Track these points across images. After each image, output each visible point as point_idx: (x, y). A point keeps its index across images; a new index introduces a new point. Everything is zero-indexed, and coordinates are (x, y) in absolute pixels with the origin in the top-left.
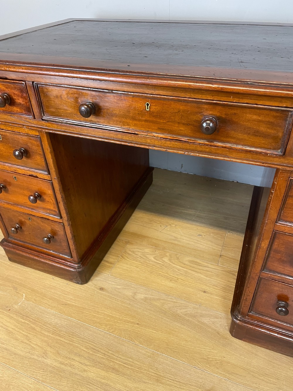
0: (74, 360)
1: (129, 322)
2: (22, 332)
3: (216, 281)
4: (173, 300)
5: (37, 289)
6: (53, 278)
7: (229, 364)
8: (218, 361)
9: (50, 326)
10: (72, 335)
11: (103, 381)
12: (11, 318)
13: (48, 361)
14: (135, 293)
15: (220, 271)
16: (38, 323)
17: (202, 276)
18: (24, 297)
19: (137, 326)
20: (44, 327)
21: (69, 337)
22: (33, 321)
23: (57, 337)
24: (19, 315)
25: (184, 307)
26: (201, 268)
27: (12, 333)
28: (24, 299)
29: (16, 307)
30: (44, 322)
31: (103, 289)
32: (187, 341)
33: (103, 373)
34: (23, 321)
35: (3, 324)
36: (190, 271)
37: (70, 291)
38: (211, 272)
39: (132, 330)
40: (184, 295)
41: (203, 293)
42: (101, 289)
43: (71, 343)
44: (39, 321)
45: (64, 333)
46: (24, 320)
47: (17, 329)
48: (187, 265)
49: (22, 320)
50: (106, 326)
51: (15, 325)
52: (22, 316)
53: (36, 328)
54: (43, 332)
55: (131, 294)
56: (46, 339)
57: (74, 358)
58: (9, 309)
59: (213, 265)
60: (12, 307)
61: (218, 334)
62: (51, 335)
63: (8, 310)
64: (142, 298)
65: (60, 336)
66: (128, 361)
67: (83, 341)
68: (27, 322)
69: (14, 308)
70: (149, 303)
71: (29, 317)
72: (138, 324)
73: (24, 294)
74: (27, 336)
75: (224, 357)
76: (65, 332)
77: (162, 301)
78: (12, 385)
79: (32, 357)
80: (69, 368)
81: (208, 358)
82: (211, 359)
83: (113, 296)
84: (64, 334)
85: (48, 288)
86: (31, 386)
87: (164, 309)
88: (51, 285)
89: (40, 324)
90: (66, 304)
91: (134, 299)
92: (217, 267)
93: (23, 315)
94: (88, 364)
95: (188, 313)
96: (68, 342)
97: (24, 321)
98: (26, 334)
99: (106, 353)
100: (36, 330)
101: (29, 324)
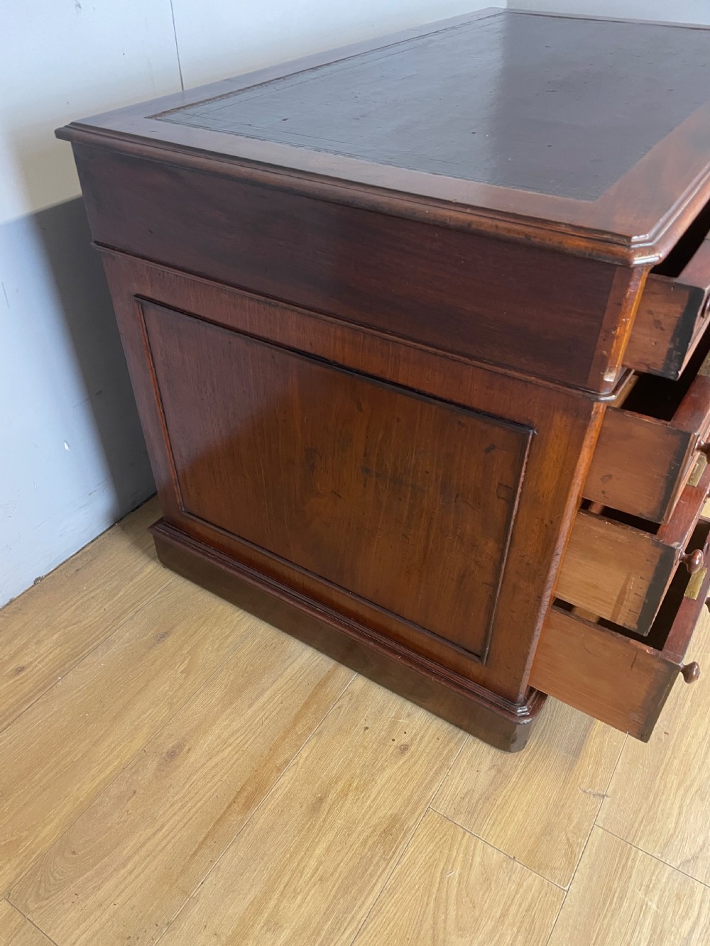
12: (685, 727)
24: (675, 713)
34: (689, 703)
35: (703, 740)
49: (687, 706)
52: (677, 708)
58: (663, 736)
63: (666, 735)
68: (690, 698)
71: (679, 694)
84: (705, 633)
93: (675, 704)
100: (706, 679)
101: (694, 692)
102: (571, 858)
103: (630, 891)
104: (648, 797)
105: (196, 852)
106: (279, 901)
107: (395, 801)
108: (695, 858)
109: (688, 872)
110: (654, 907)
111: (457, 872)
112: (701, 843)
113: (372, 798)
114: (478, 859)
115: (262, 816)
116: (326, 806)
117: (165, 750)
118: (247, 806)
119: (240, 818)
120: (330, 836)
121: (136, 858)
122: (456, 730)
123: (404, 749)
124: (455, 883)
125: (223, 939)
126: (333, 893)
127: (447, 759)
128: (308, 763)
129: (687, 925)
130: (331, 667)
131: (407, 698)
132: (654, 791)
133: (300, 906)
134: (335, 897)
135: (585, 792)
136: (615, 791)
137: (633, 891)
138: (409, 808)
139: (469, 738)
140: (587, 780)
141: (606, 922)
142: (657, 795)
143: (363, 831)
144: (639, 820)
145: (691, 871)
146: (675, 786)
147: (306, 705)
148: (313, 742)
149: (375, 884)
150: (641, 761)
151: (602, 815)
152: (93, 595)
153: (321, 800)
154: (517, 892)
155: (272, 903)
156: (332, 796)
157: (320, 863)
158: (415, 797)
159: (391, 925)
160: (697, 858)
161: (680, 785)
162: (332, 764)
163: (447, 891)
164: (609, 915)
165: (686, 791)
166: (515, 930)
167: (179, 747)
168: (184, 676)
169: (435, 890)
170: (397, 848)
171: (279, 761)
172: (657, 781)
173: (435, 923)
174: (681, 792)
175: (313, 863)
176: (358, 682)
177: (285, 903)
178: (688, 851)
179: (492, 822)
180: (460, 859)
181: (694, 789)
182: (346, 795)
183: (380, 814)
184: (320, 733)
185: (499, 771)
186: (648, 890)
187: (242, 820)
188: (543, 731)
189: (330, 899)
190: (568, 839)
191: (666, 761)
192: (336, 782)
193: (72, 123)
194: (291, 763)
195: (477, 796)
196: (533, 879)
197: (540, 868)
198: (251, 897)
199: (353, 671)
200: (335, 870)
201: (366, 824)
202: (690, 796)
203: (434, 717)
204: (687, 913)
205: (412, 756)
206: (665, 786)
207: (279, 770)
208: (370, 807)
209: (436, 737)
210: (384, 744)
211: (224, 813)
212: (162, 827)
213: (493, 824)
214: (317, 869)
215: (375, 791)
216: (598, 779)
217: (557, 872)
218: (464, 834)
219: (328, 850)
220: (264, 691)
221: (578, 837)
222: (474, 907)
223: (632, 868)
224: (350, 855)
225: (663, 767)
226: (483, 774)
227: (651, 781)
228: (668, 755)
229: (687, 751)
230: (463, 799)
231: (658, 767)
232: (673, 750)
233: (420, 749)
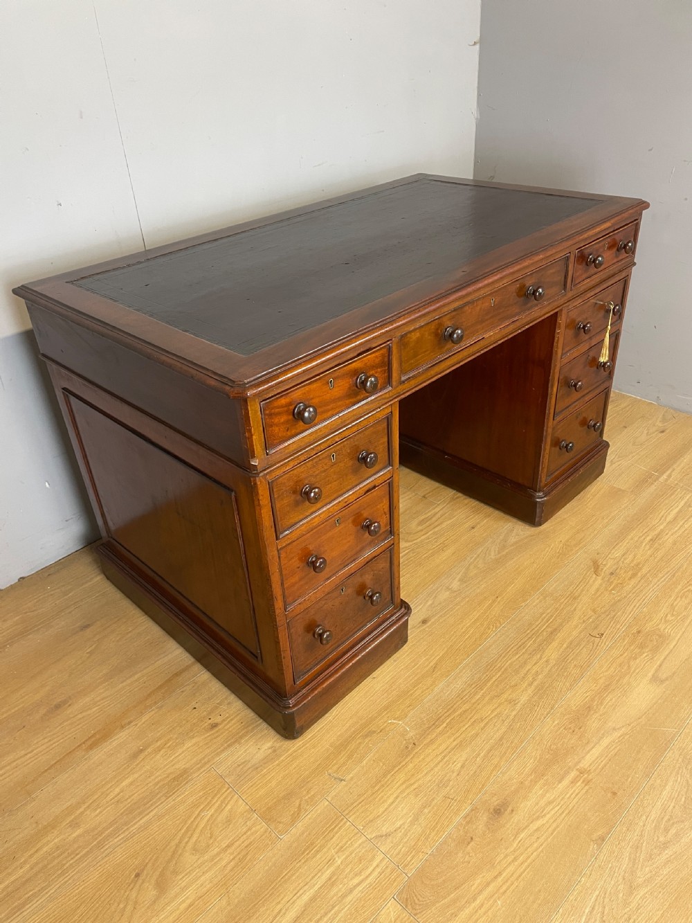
0: (529, 669)
1: (491, 605)
2: (464, 729)
3: (459, 514)
4: (474, 557)
5: (387, 702)
6: (374, 678)
7: (570, 540)
8: (564, 547)
9: (467, 691)
10: (491, 667)
11: (565, 645)
12: (432, 742)
13: (524, 699)
14: (448, 589)
15: (448, 506)
16: (455, 706)
17: (449, 522)
18: (394, 721)
19: (499, 599)
20: (466, 699)
21: (493, 671)
22: (451, 712)
23: (489, 685)
24: (429, 731)
25: (488, 551)
26: (434, 519)
27: (462, 741)
28: (400, 722)
29: (411, 734)
30: (457, 697)
31: (426, 621)
32: (533, 562)
33: (555, 644)
34: (445, 725)
35: (440, 753)
36: (436, 529)
37: (410, 659)
38: (446, 513)
39: (504, 605)
40: (471, 545)
41: (475, 530)
42: (424, 622)
43: (503, 669)
44: (452, 705)
46: (443, 724)
47: (458, 735)
49: (442, 727)
50: (489, 629)
51: (449, 737)
52: (433, 728)
53: (464, 709)
54: (474, 701)
55: (447, 593)
56: (487, 699)
57: (527, 669)
58: (411, 746)
59: (435, 508)
60: (409, 740)
62: (483, 691)
63: (414, 746)
64: (458, 583)
65: (488, 681)
66: (545, 618)
67: (504, 657)
68: (448, 721)
69: (412, 738)
70: (470, 579)
71: (441, 717)
72: (497, 597)
73: (390, 721)
74: (475, 721)
75: (561, 541)
76: (484, 674)
77: (471, 567)
78: (551, 745)
79: (511, 717)
80: (540, 677)
81: (558, 552)
82: (561, 551)
83: (443, 612)
84: (488, 675)
85: (392, 687)
86: (556, 722)
87: (485, 568)
88: (386, 682)
89: (459, 703)
90: (435, 667)
91: (457, 592)
92: (441, 506)
93: (433, 725)
94: (539, 656)
95: (498, 550)
96: (500, 673)
98: (469, 723)
99: (529, 636)
101: (453, 718)
102: (295, 818)
103: (327, 847)
104: (374, 787)
105: (46, 771)
106: (85, 810)
107: (191, 760)
108: (387, 835)
109: (377, 844)
110: (339, 862)
111: (210, 813)
112: (398, 826)
113: (177, 755)
114: (229, 807)
115: (98, 755)
116: (142, 756)
117: (55, 703)
118: (91, 747)
119: (83, 753)
120: (136, 776)
121: (8, 768)
122: (258, 718)
123: (214, 726)
124: (206, 819)
125: (40, 826)
126: (121, 812)
127: (241, 738)
128: (144, 725)
129: (356, 881)
130: (190, 662)
131: (233, 692)
132: (382, 783)
133: (97, 816)
134: (122, 814)
135: (330, 775)
136: (352, 778)
137: (329, 849)
138: (198, 766)
139: (264, 725)
140: (335, 768)
141: (298, 865)
142: (383, 786)
143: (160, 775)
144: (360, 800)
145: (379, 843)
146: (400, 782)
147: (160, 687)
148: (153, 712)
149: (152, 810)
150: (383, 761)
151: (333, 793)
152: (52, 593)
153: (141, 751)
154: (245, 833)
155: (81, 810)
156: (149, 750)
157: (122, 791)
158: (206, 760)
159: (150, 838)
160: (389, 835)
161: (404, 782)
162: (159, 729)
163: (198, 824)
164: (303, 861)
165: (407, 788)
166: (232, 857)
167: (65, 702)
168: (88, 655)
169: (189, 822)
170: (178, 790)
171: (125, 722)
172: (389, 777)
173: (180, 842)
174: (404, 786)
175: (117, 790)
176: (204, 676)
177: (88, 812)
178: (384, 830)
179: (251, 784)
180: (217, 805)
181: (415, 786)
182: (160, 751)
183: (177, 766)
184: (162, 707)
185: (275, 751)
186: (341, 850)
187: (84, 756)
188: (321, 728)
189: (118, 814)
190: (300, 805)
191: (403, 763)
192: (157, 741)
193: (22, 286)
194: (133, 724)
195: (249, 766)
196: (261, 827)
197: (270, 820)
198: (69, 804)
199: (203, 668)
200: (130, 797)
201: (165, 771)
202: (408, 791)
203: (246, 707)
204: (361, 872)
205: (218, 732)
207: (123, 727)
208: (172, 761)
209: (241, 721)
210: (202, 721)
211: (74, 750)
212: (32, 751)
213: (252, 786)
214: (118, 794)
215: (180, 751)
216: (344, 768)
217: (281, 825)
218: (228, 788)
219: (131, 784)
220: (136, 673)
221: (308, 805)
222: (211, 838)
223: (336, 833)
224: (144, 790)
225: (399, 767)
226: (261, 751)
227: (385, 775)
228: (407, 760)
229: (424, 759)
230: (239, 766)
231: (395, 767)
232: (413, 757)
233: (226, 728)
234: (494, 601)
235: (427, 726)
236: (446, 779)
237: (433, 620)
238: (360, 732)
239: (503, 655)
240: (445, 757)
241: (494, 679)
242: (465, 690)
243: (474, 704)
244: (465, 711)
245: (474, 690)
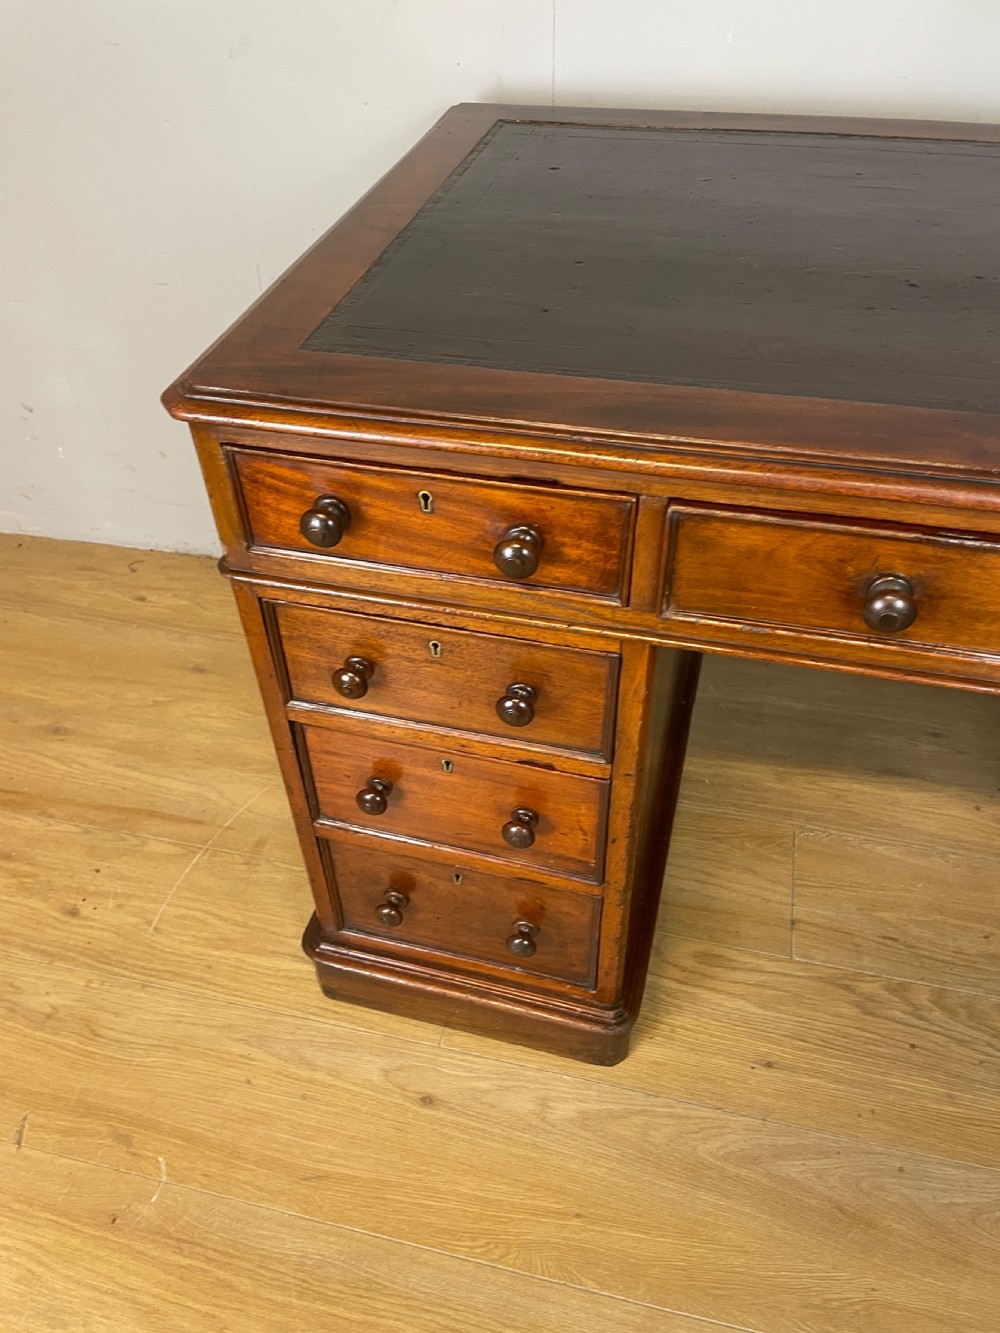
1: (547, 1213)
2: (190, 1304)
3: (797, 1019)
4: (672, 1110)
5: (203, 1132)
7: (894, 1312)
8: (858, 1307)
9: (283, 1269)
10: (366, 1289)
12: (139, 1255)
14: (544, 1102)
15: (802, 981)
16: (236, 1261)
17: (751, 1008)
18: (163, 1167)
19: (577, 1222)
20: (262, 1275)
21: (358, 1299)
22: (222, 1258)
23: (320, 1306)
24: (163, 1240)
25: (714, 1131)
26: (738, 976)
27: (157, 1311)
28: (164, 1179)
29: (144, 1210)
30: (259, 1255)
31: (431, 1101)
32: (747, 1252)
34: (184, 1262)
35: (117, 1283)
37: (320, 1122)
38: (776, 989)
39: (563, 1242)
40: (707, 1086)
41: (764, 1071)
42: (427, 1100)
43: (371, 1319)
44: (238, 1254)
45: (339, 1287)
46: (186, 1257)
47: (169, 1296)
48: (691, 972)
49: (179, 1258)
50: (474, 1239)
51: (159, 1283)
52: (173, 1243)
53: (235, 1281)
54: (265, 1293)
55: (531, 1106)
56: (279, 1318)
59: (777, 960)
60: (131, 1212)
61: (841, 1210)
62: (295, 1301)
64: (572, 1115)
65: (328, 1300)
67: (409, 1307)
68: (195, 1263)
69: (137, 1216)
70: (600, 1133)
71: (200, 1245)
72: (578, 1216)
73: (161, 1159)
74: (213, 1316)
75: (874, 1290)
76: (341, 1283)
77: (637, 1119)
81: (826, 1301)
82: (835, 1304)
83: (473, 1124)
85: (240, 1123)
87: (653, 1149)
88: (249, 1107)
89: (249, 1266)
90: (318, 1177)
91: (544, 1125)
92: (788, 969)
93: (179, 1240)
95: (733, 1152)
96: (360, 1317)
97: (188, 1261)
98: (205, 1309)
100: (238, 1291)
101: (208, 1271)
104: (18, 1201)
113: (12, 900)
117: (60, 725)
123: (74, 913)
127: (62, 958)
128: (51, 833)
132: (29, 1211)
135: (25, 1119)
136: (26, 1157)
140: (41, 1120)
142: (24, 1214)
146: (38, 1240)
147: (124, 810)
148: (77, 830)
150: (74, 1190)
153: (8, 857)
156: (12, 865)
158: (11, 939)
161: (40, 1246)
162: (50, 854)
165: (29, 1256)
168: (151, 703)
171: (52, 811)
172: (45, 1216)
174: (26, 1247)
181: (35, 1268)
182: (14, 877)
184: (87, 832)
185: (49, 1016)
188: (112, 1057)
191: (77, 1226)
192: (29, 864)
194: (50, 821)
195: (15, 999)
202: (23, 1260)
205: (64, 922)
206: (36, 1226)
207: (41, 814)
209: (91, 940)
210: (78, 893)
215: (20, 900)
216: (42, 1135)
220: (139, 769)
225: (68, 1223)
226: (46, 999)
227: (45, 1208)
228: (86, 1229)
229: (97, 1257)
230: (11, 985)
231: (66, 1215)
232: (96, 1237)
233: (75, 929)
234: (564, 1215)
235: (172, 1230)
236: (66, 1317)
237: (441, 1114)
238: (121, 1121)
239: (410, 1302)
240: (114, 1294)
241: (339, 1311)
242: (283, 1263)
243: (256, 1296)
244: (230, 1286)
245: (291, 1280)
